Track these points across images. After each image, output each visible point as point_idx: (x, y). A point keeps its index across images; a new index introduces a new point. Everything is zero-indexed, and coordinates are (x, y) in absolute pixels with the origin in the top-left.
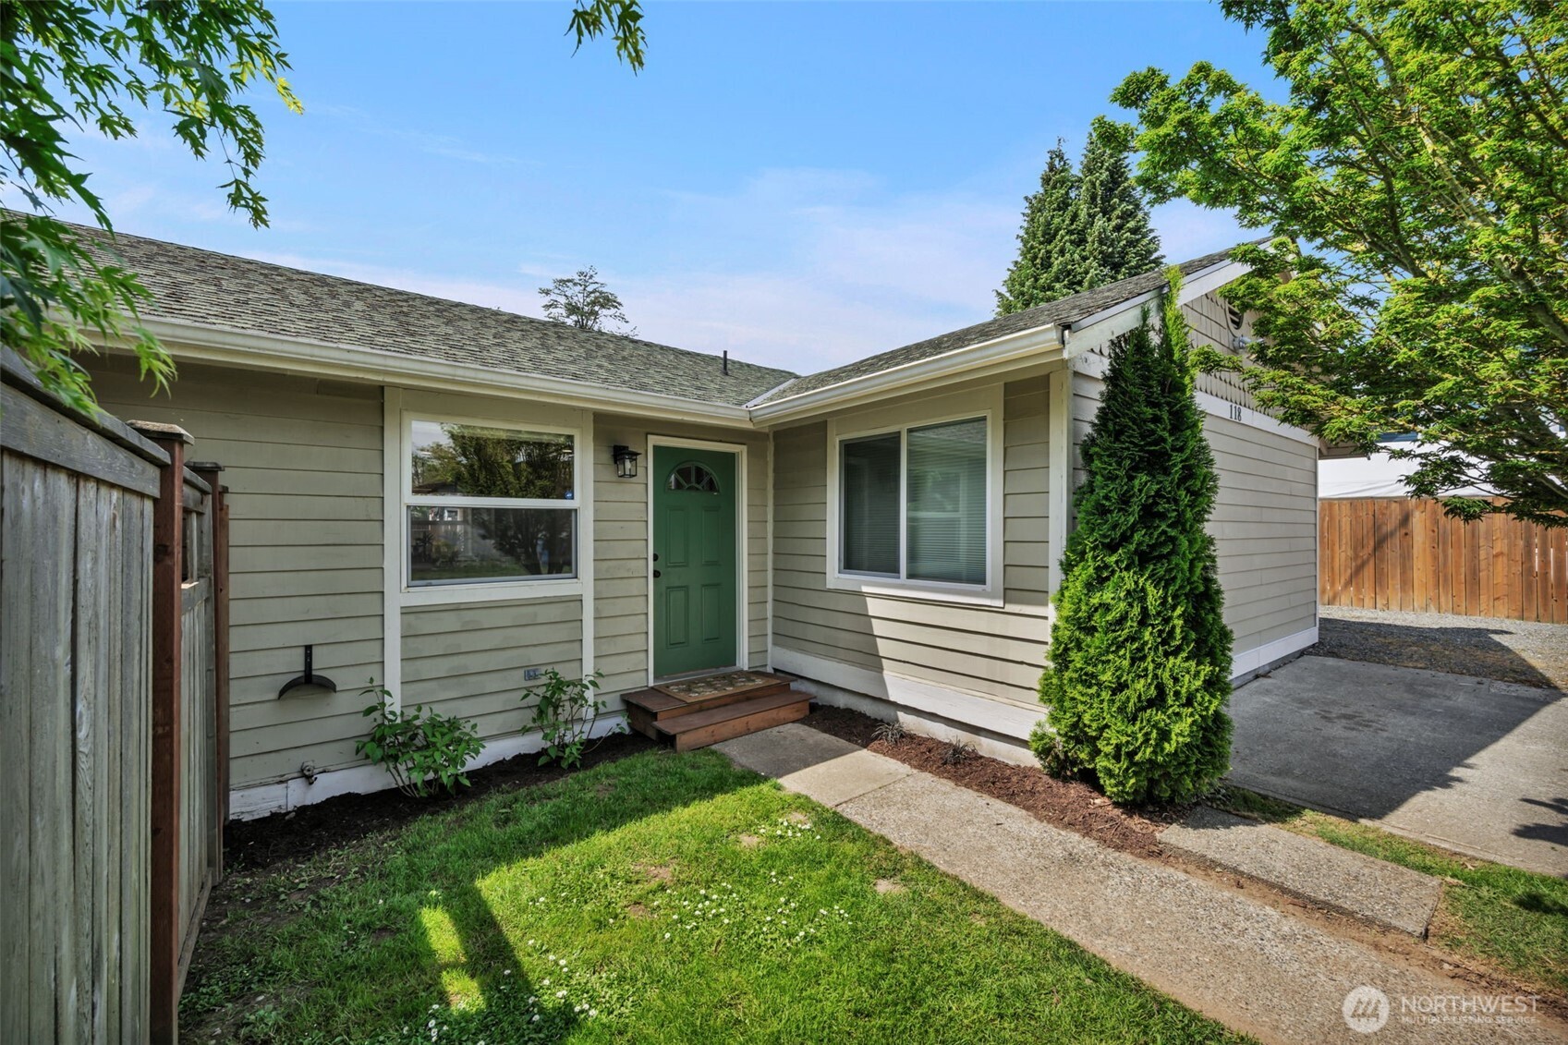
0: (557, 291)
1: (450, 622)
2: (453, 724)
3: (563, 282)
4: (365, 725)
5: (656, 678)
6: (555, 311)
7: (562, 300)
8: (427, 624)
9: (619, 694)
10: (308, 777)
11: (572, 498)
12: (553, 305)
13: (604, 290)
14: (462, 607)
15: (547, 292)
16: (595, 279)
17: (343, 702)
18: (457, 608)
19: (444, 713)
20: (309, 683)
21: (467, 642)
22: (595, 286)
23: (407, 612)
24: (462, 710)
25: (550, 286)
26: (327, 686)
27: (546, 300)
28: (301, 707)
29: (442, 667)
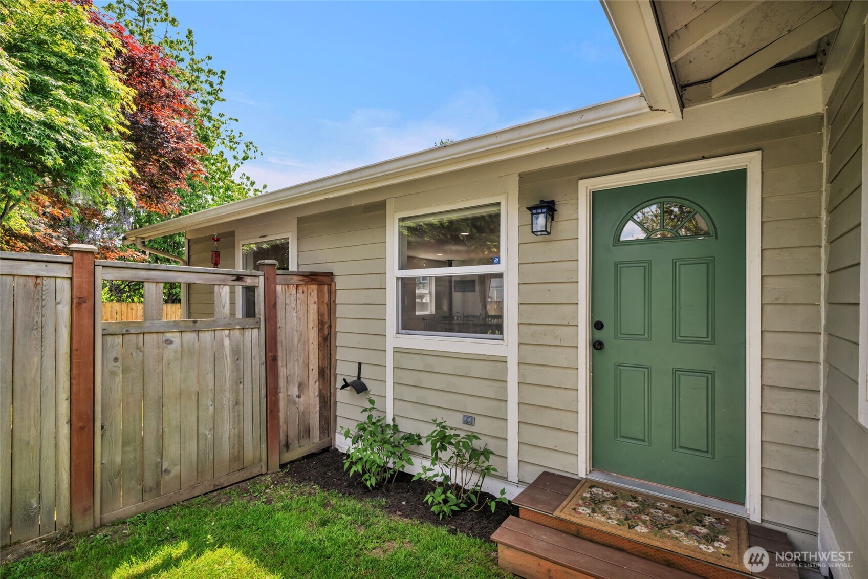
1: (419, 363)
8: (407, 361)
9: (542, 470)
11: (499, 263)
14: (424, 352)
18: (421, 353)
21: (427, 381)
23: (397, 351)
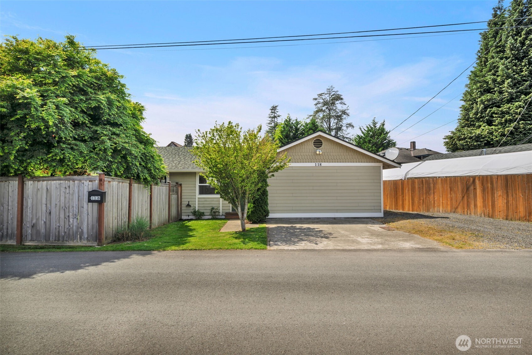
0: (319, 98)
1: (203, 200)
2: (203, 213)
3: (321, 95)
4: (192, 211)
5: (232, 211)
6: (319, 105)
7: (322, 101)
8: (200, 200)
9: (225, 213)
10: (189, 216)
12: (319, 103)
13: (338, 93)
15: (316, 99)
16: (333, 90)
17: (192, 208)
18: (203, 198)
19: (202, 211)
20: (188, 205)
21: (205, 203)
22: (333, 93)
23: (198, 198)
24: (205, 211)
25: (317, 97)
26: (190, 206)
27: (316, 102)
28: (188, 208)
29: (202, 205)
